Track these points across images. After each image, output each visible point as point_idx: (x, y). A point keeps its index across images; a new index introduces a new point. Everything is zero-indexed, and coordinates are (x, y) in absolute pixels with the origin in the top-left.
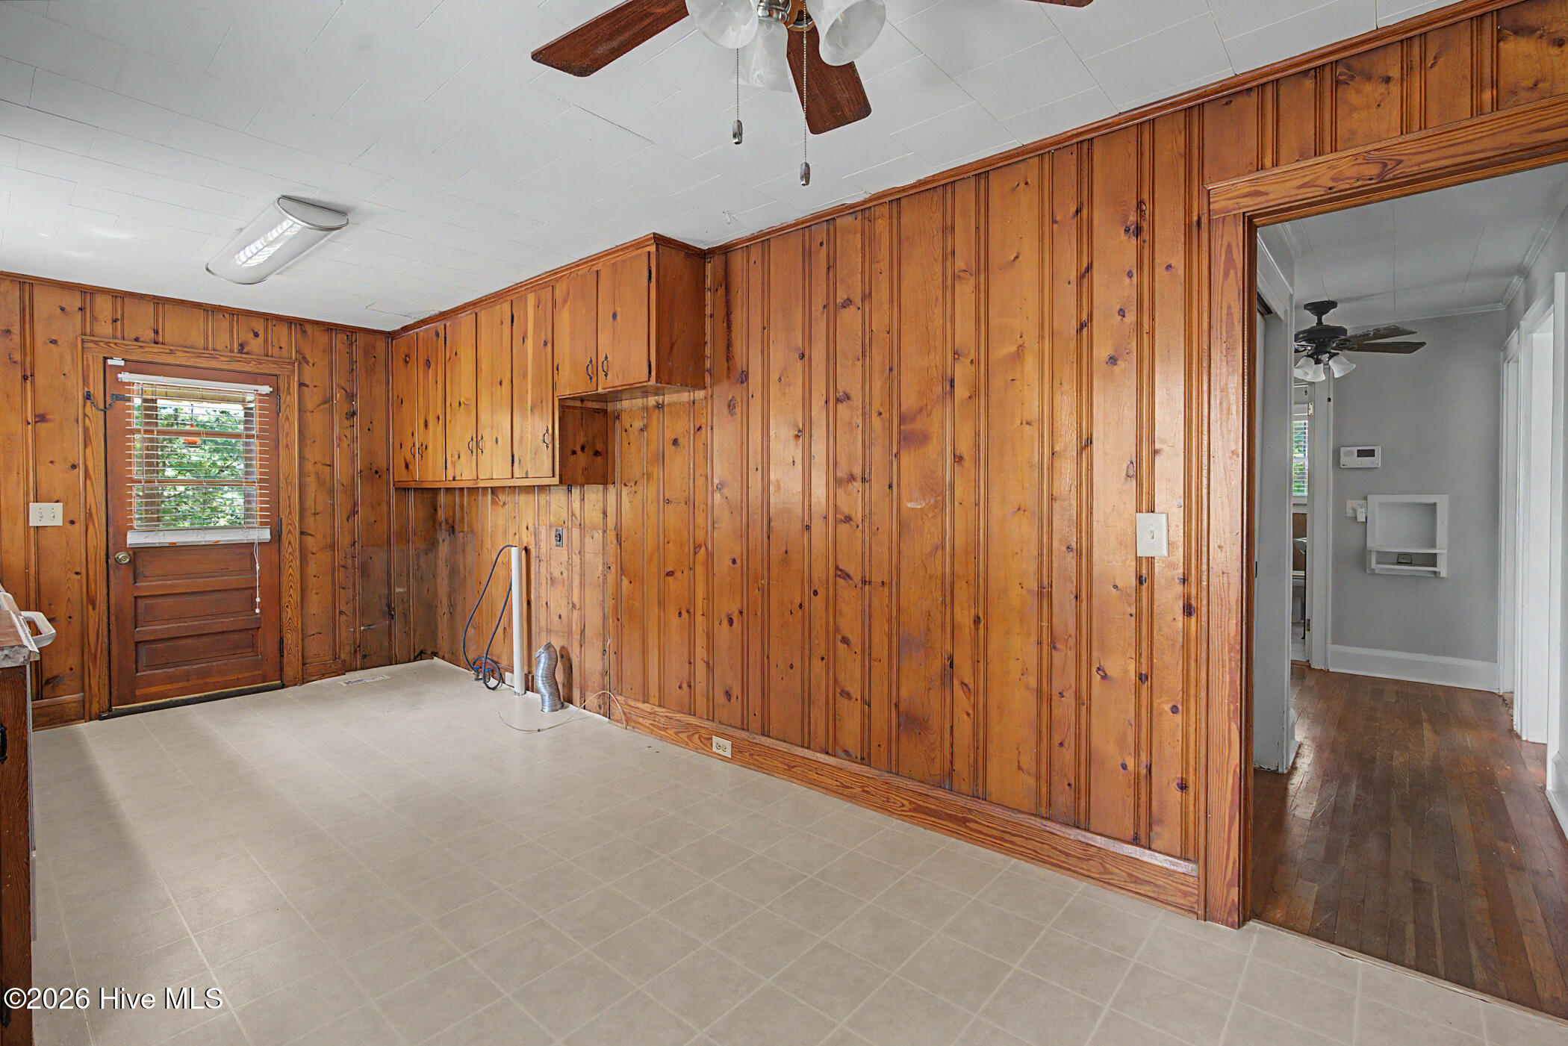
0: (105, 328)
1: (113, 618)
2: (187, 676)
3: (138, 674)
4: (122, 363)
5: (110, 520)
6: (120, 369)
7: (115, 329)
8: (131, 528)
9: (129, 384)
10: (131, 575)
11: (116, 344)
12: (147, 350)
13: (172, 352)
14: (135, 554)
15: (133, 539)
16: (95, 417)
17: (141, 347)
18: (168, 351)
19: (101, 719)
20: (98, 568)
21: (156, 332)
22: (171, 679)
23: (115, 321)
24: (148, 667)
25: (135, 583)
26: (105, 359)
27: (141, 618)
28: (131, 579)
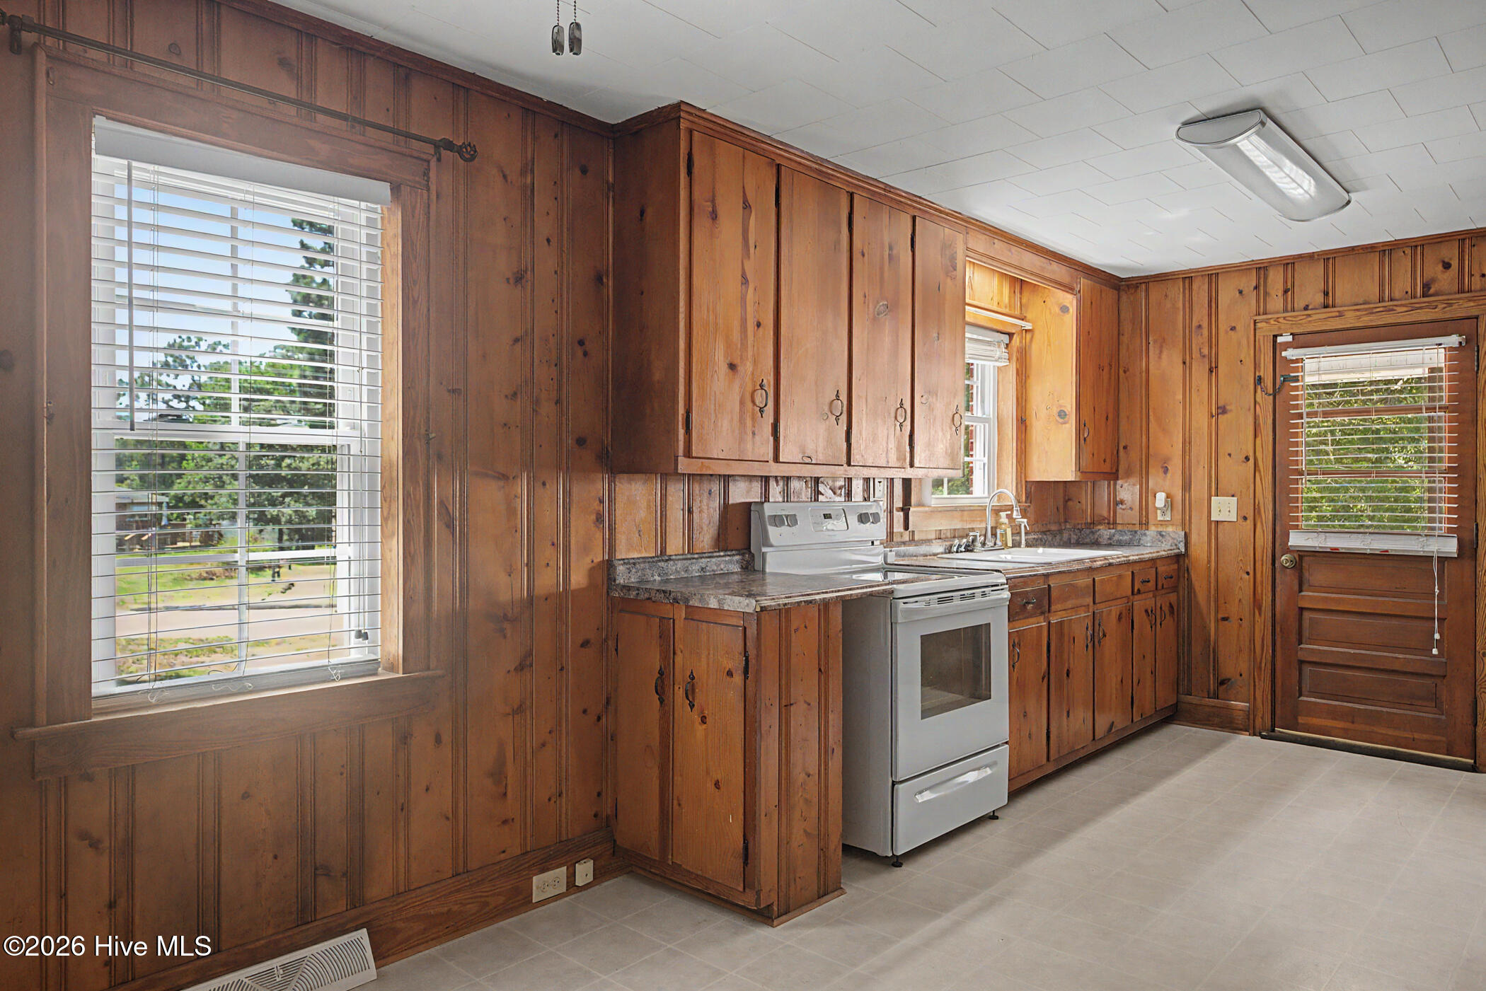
0: (1276, 302)
1: (1278, 629)
2: (1351, 716)
3: (1302, 698)
4: (1290, 338)
5: (1278, 518)
6: (1287, 346)
7: (1285, 301)
8: (1296, 527)
9: (1297, 361)
10: (1296, 583)
11: (1284, 318)
12: (1315, 317)
13: (1341, 315)
14: (1301, 557)
15: (1297, 540)
16: (1265, 401)
17: (1309, 315)
18: (1337, 314)
19: (1263, 737)
20: (1265, 569)
21: (1326, 294)
22: (1334, 714)
23: (1286, 292)
24: (1313, 693)
25: (1301, 591)
26: (1275, 337)
27: (1306, 633)
28: (1296, 588)
